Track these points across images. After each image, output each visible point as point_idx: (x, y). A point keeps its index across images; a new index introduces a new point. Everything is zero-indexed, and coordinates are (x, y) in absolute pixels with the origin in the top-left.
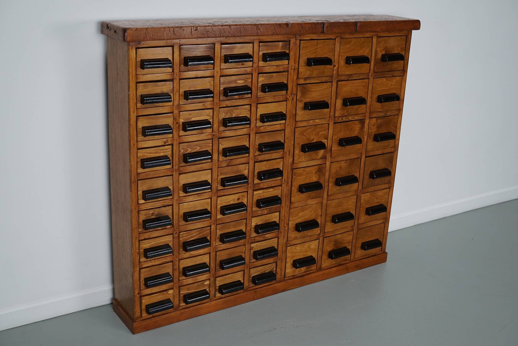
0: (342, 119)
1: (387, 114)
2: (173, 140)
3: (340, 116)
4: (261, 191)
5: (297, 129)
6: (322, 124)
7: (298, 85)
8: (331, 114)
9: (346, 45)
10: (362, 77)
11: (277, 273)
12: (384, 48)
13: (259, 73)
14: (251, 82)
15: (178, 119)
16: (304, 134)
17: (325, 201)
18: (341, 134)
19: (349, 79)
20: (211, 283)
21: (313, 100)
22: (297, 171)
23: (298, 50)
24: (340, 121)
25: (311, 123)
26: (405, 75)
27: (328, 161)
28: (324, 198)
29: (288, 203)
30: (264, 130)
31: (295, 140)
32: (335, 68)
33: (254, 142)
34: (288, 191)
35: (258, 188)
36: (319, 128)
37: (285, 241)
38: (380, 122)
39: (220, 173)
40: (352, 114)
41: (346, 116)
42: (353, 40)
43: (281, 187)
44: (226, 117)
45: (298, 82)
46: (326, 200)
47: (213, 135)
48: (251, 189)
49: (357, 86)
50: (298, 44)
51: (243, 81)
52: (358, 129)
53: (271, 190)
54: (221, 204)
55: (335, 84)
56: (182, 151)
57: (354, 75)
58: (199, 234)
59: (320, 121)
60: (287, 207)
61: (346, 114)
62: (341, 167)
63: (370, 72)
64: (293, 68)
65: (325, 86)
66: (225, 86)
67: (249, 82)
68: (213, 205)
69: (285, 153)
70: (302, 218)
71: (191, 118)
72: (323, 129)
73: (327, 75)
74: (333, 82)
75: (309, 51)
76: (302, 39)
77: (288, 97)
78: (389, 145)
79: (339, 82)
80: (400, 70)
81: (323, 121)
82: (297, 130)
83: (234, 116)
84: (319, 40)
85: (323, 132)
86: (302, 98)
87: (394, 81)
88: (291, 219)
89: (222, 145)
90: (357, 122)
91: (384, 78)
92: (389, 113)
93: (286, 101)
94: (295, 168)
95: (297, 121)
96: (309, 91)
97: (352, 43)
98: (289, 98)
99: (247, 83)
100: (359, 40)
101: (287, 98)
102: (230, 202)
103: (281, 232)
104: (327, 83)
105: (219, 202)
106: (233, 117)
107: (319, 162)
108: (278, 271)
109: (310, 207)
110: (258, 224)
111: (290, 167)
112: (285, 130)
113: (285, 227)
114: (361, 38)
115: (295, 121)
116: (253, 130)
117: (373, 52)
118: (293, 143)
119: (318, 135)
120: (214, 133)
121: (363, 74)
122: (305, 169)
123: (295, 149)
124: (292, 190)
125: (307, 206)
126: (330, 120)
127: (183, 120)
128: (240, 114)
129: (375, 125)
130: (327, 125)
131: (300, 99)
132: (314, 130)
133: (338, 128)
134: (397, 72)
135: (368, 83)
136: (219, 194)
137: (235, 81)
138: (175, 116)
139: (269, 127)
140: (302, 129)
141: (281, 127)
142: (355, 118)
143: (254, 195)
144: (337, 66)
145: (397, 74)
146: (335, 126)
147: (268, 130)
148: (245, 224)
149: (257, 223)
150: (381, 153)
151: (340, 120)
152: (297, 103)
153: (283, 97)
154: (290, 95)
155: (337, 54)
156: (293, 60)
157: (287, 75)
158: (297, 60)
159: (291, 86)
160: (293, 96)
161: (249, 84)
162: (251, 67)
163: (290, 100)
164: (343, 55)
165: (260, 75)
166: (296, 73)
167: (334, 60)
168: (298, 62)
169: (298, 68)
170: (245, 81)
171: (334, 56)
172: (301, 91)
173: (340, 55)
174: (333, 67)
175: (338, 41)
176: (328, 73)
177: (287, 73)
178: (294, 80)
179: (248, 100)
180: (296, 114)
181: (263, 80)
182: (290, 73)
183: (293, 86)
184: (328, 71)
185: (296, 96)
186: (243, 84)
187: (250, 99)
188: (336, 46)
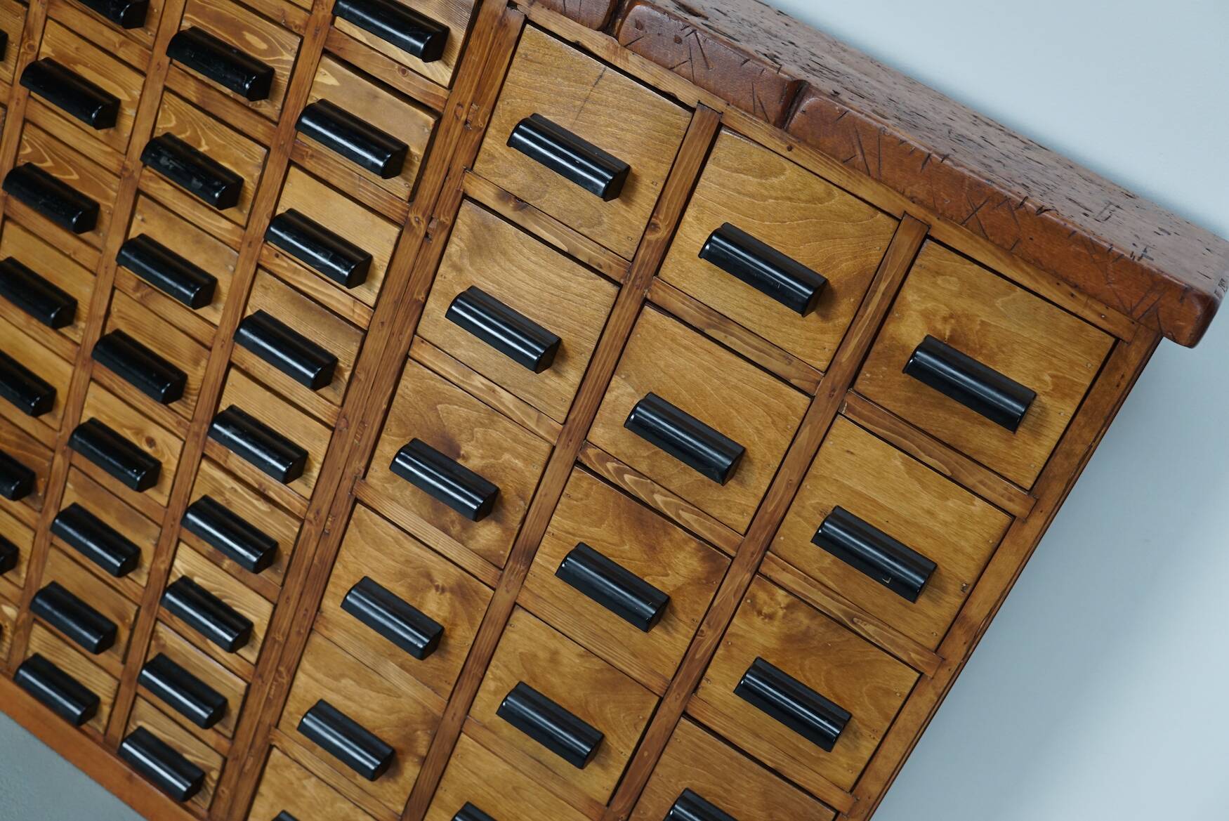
0: (620, 472)
1: (855, 620)
2: (11, 97)
3: (611, 451)
4: (229, 483)
5: (415, 369)
6: (522, 425)
7: (466, 196)
8: (571, 417)
9: (737, 171)
10: (777, 365)
11: (220, 797)
12: (951, 316)
13: (325, 52)
14: (290, 67)
15: (38, 38)
16: (439, 407)
17: (451, 724)
18: (592, 529)
19: (708, 331)
20: (19, 623)
21: (512, 303)
22: (368, 516)
23: (505, 54)
24: (606, 475)
25: (477, 388)
26: (1037, 521)
27: (508, 592)
28: (451, 711)
29: (308, 601)
30: (289, 274)
31: (394, 403)
32: (651, 237)
33: (245, 294)
34: (321, 561)
35: (222, 463)
36: (507, 430)
37: (269, 719)
38: (808, 627)
39: (119, 311)
40: (671, 488)
41: (641, 475)
42: (788, 172)
43: (298, 524)
44: (179, 137)
45: (467, 185)
46: (457, 723)
47: (125, 168)
48: (197, 443)
49: (736, 387)
50: (516, 34)
51: (264, 46)
52: (683, 571)
53: (263, 506)
54: (98, 411)
55: (630, 305)
56: (29, 150)
57: (736, 330)
58: (19, 446)
59: (518, 408)
60: (302, 612)
61: (643, 467)
62: (554, 657)
63: (831, 373)
64: (464, 118)
65: (583, 281)
66: (201, 23)
67: (283, 62)
68: (72, 393)
69: (344, 417)
70: (350, 703)
71: (76, 62)
72: (520, 449)
74: (625, 292)
75: (553, 87)
76: (533, 17)
77: (412, 216)
78: (818, 760)
79: (647, 309)
80: (1010, 475)
81: (528, 416)
82: (411, 367)
83: (203, 148)
84: (608, 68)
85: (519, 463)
86: (466, 262)
87: (950, 503)
88: (305, 664)
89: (143, 220)
90: (694, 544)
91: (898, 452)
92: (870, 629)
93: (401, 227)
94: (367, 500)
95: (424, 340)
96: (504, 253)
97: (775, 181)
98: (414, 224)
99: (274, 61)
100: (819, 187)
101: (407, 218)
102: (125, 429)
103: (261, 676)
104: (593, 275)
105: (90, 399)
106: (201, 150)
107: (468, 561)
108: (223, 792)
109: (389, 690)
110: (197, 580)
111: (347, 484)
112: (366, 332)
113: (277, 670)
114: (836, 191)
115: (415, 332)
116: (250, 242)
117: (875, 292)
118: (384, 406)
119: (493, 457)
120: (127, 162)
121: (788, 356)
122: (401, 537)
123: (383, 435)
124: (335, 572)
125: (376, 677)
126: (564, 438)
127: (53, 51)
128: (226, 159)
129: (776, 623)
130: (545, 448)
132: (482, 425)
133: (587, 495)
134: (983, 474)
135: (802, 413)
136: (97, 374)
137: (237, 29)
138: (31, 20)
139: (309, 279)
140: (432, 382)
141: (354, 311)
142: (685, 515)
143: (200, 473)
144: (663, 233)
145: (981, 482)
146: (579, 479)
147: (301, 283)
148: (154, 542)
149: (195, 575)
150: (769, 764)
151: (608, 471)
152: (442, 269)
153: (391, 204)
154: (423, 215)
155: (680, 180)
156: (475, 84)
157: (431, 128)
158: (488, 96)
159: (436, 183)
160: (433, 225)
161: (282, 68)
162: (306, 10)
163: (418, 237)
164: (710, 204)
165: (327, 61)
166: (470, 145)
167: (656, 198)
168: (491, 107)
169: (483, 130)
170: (272, 51)
171: (664, 182)
172: (472, 232)
173: (696, 195)
174: (645, 225)
175: (702, 128)
176: (614, 237)
177: (431, 120)
178: (454, 168)
179: (262, 123)
180: (424, 305)
181: (333, 86)
182: (448, 131)
183: (445, 189)
184: (614, 230)
185: (443, 237)
186: (260, 55)
187: (271, 129)
188: (684, 145)
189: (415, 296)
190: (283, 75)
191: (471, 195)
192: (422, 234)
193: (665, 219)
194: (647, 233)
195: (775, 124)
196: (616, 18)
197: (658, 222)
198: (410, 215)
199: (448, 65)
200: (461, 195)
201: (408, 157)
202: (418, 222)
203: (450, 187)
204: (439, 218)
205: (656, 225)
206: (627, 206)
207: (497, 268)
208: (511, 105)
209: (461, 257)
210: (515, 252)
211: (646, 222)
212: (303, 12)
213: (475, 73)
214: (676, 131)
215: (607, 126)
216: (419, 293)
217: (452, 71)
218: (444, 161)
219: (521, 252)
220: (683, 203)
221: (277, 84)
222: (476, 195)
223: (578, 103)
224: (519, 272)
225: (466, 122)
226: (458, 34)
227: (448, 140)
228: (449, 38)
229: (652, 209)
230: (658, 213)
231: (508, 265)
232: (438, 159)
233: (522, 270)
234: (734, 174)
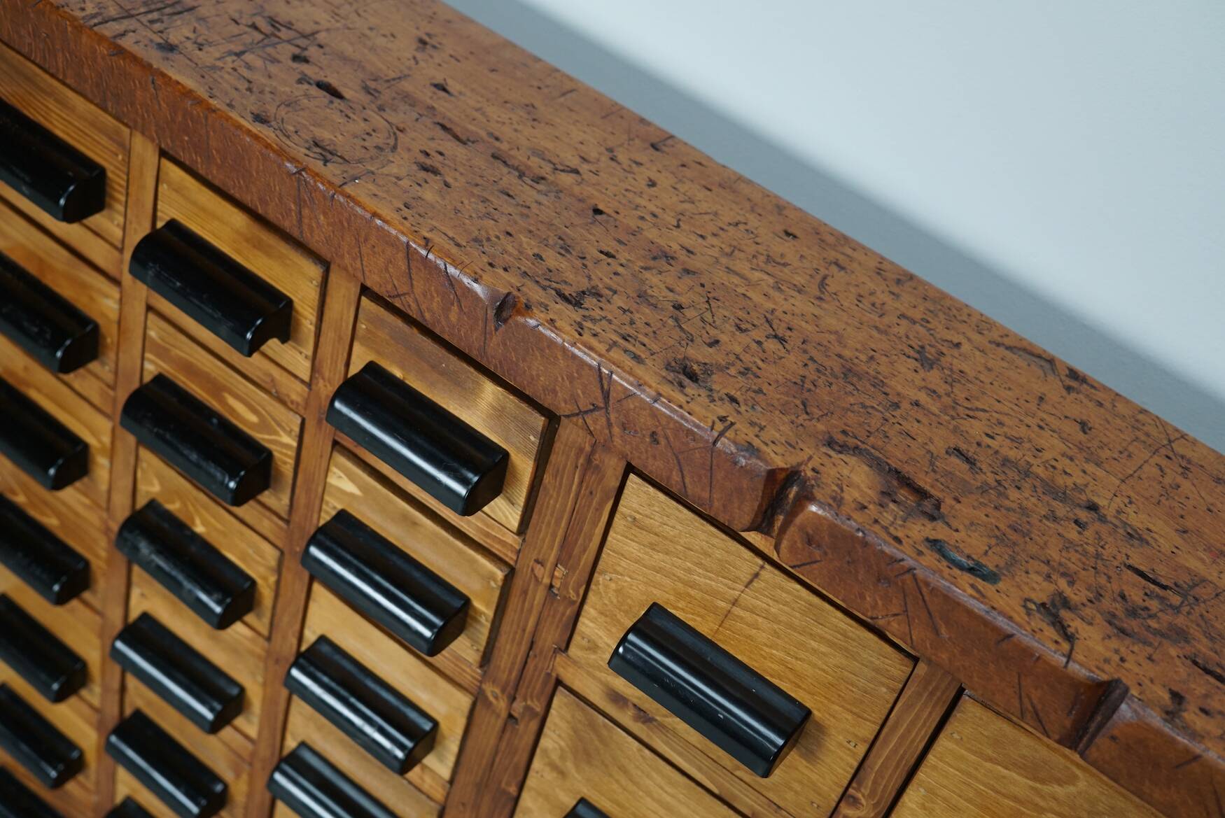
7: (559, 683)
9: (990, 760)
13: (337, 446)
14: (292, 453)
23: (599, 509)
33: (281, 717)
39: (136, 688)
44: (168, 507)
45: (560, 670)
47: (109, 529)
50: (615, 483)
51: (253, 418)
64: (546, 581)
66: (166, 369)
67: (283, 445)
73: (771, 795)
75: (680, 573)
76: (639, 465)
77: (487, 687)
83: (199, 529)
84: (767, 566)
86: (570, 766)
89: (142, 594)
93: (474, 697)
97: (1058, 790)
98: (491, 699)
99: (270, 441)
101: (480, 688)
106: (197, 530)
112: (443, 808)
120: (111, 522)
128: (230, 549)
131: (555, 757)
137: (216, 387)
144: (867, 813)
152: (537, 764)
153: (456, 665)
154: (503, 691)
155: (895, 751)
156: (558, 540)
157: (500, 583)
158: (579, 560)
159: (516, 656)
160: (518, 707)
161: (281, 453)
162: (303, 381)
163: (498, 716)
164: (945, 792)
165: (340, 459)
166: (560, 620)
167: (856, 764)
168: (586, 576)
169: (578, 604)
170: (264, 426)
171: (866, 747)
172: (575, 731)
173: (921, 775)
174: (839, 795)
175: (931, 688)
176: (790, 796)
177: (500, 575)
178: (539, 644)
179: (268, 518)
180: (517, 799)
181: (352, 495)
182: (525, 592)
183: (531, 665)
184: (791, 789)
185: (534, 726)
186: (250, 428)
187: (280, 528)
188: (899, 704)
189: (503, 785)
190: (285, 463)
191: (568, 682)
192: (504, 715)
193: (873, 793)
194: (842, 804)
195: (1059, 742)
196: (773, 515)
197: (860, 796)
198: (484, 686)
199: (513, 504)
200: (553, 681)
201: (471, 612)
202: (496, 698)
203: (536, 667)
204: (525, 700)
205: (855, 802)
206: (808, 762)
207: (615, 786)
208: (617, 583)
209: (562, 757)
210: (639, 773)
211: (841, 790)
212: (298, 383)
213: (558, 523)
214: (884, 680)
215: (771, 647)
216: (508, 784)
217: (520, 513)
218: (524, 630)
219: (648, 776)
220: (900, 782)
221: (280, 474)
222: (577, 685)
223: (723, 604)
224: (649, 800)
225: (551, 586)
226: (524, 466)
227: (527, 604)
228: (509, 466)
229: (849, 777)
230: (860, 784)
231: (632, 787)
232: (515, 626)
233: (653, 799)
234: (988, 765)
